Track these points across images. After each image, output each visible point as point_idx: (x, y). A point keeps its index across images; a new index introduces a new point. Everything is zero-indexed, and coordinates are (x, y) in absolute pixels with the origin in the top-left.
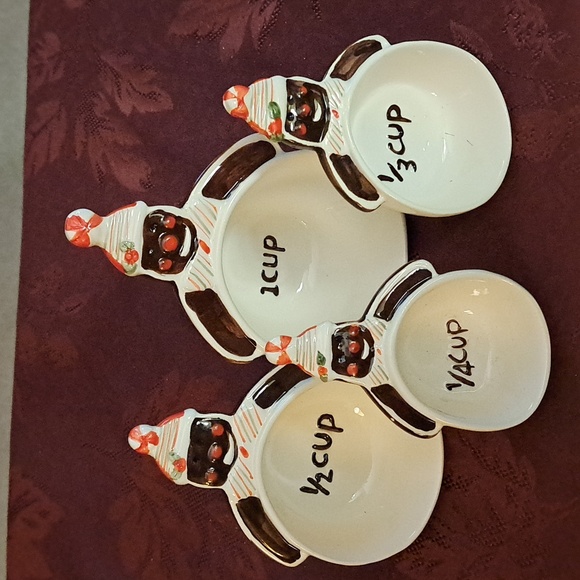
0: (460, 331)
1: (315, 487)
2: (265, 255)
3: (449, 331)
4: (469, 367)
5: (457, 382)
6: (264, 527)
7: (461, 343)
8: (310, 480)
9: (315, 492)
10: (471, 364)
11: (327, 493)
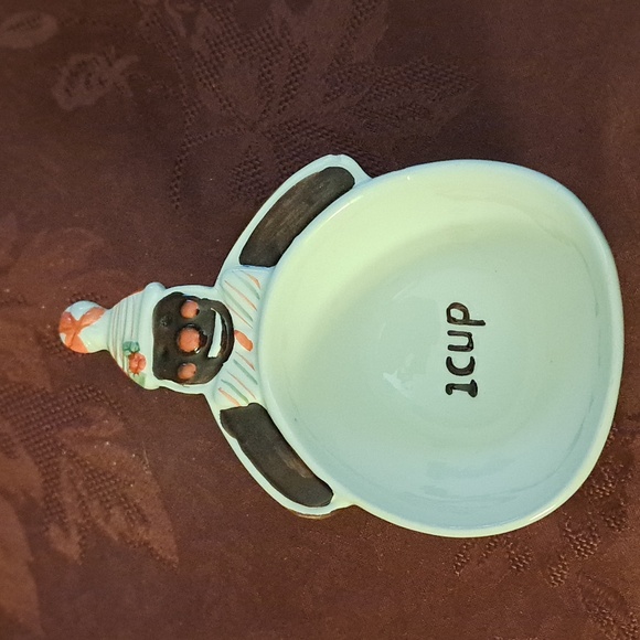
2: (450, 333)
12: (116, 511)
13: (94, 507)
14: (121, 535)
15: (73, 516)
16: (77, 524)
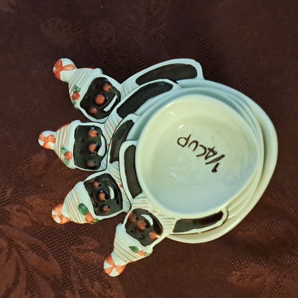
0: (187, 140)
3: (183, 146)
4: (211, 150)
5: (215, 164)
7: (195, 144)
10: (211, 148)
12: (96, 283)
13: (87, 282)
14: (99, 294)
15: (76, 287)
16: (78, 290)
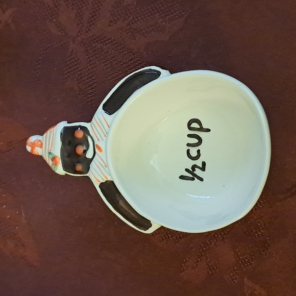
1: (191, 175)
6: (121, 203)
8: (187, 170)
9: (193, 179)
11: (201, 179)
